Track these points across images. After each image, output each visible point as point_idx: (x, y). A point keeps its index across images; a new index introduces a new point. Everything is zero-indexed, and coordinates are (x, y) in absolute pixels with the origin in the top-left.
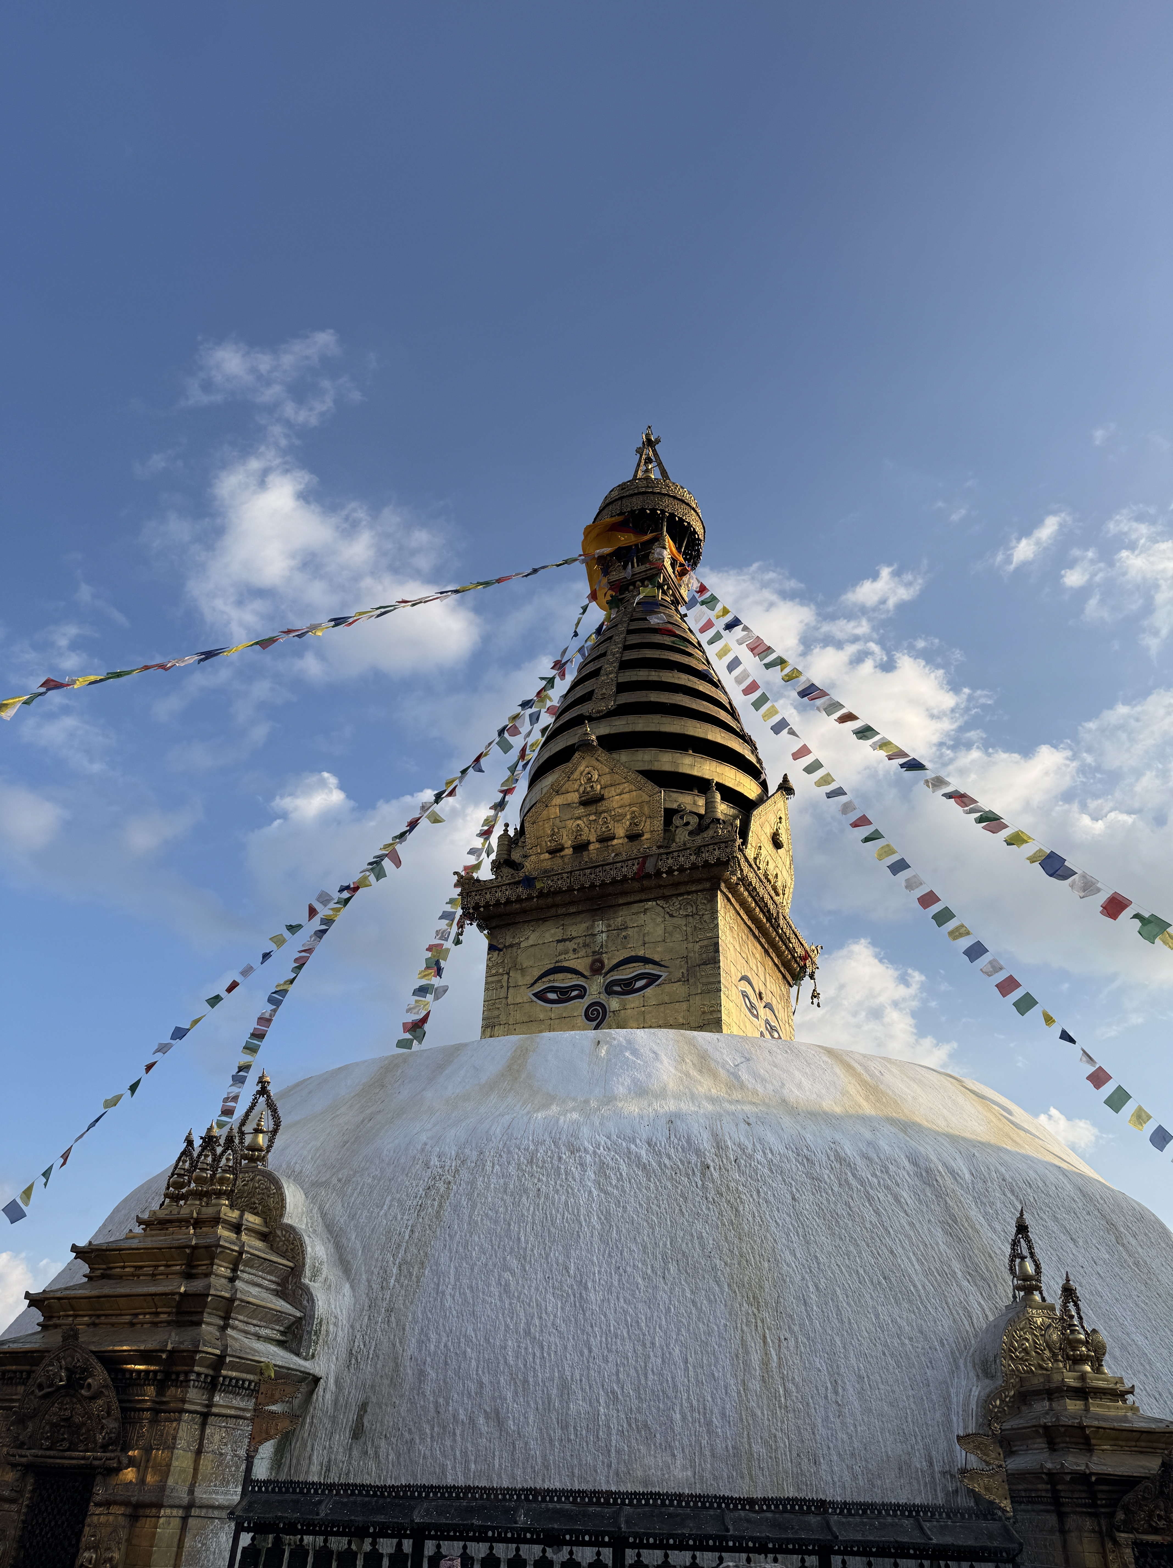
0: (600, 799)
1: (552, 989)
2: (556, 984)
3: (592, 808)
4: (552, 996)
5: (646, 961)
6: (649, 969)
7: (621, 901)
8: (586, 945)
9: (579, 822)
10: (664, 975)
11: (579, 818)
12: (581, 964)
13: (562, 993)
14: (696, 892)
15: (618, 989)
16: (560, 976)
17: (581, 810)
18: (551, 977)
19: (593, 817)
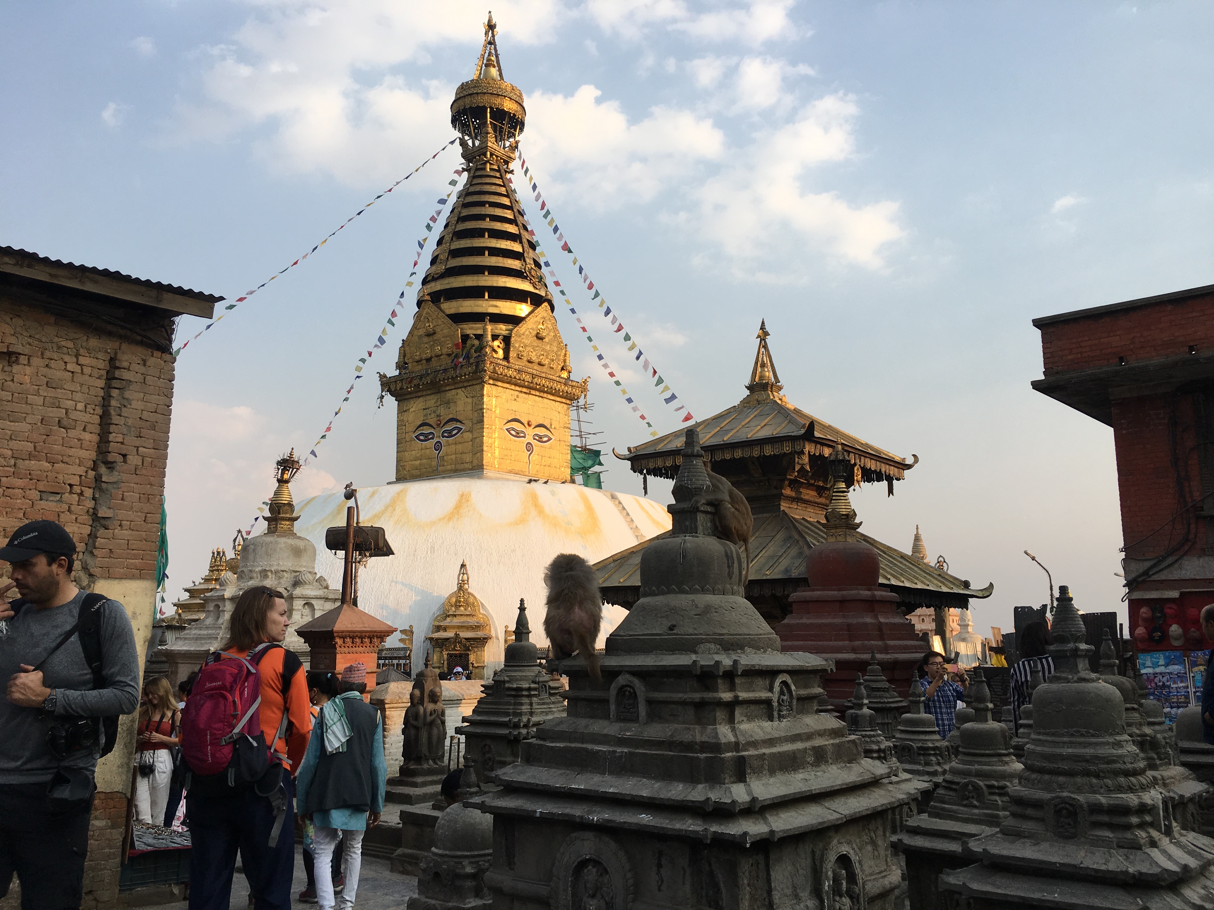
0: (434, 333)
1: (421, 434)
2: (423, 432)
3: (431, 338)
4: (422, 438)
5: (457, 421)
6: (459, 425)
7: (448, 388)
8: (434, 412)
9: (426, 345)
10: (464, 428)
11: (426, 343)
12: (432, 421)
13: (426, 437)
14: (477, 384)
15: (446, 434)
16: (425, 427)
17: (426, 339)
18: (421, 428)
19: (432, 343)
